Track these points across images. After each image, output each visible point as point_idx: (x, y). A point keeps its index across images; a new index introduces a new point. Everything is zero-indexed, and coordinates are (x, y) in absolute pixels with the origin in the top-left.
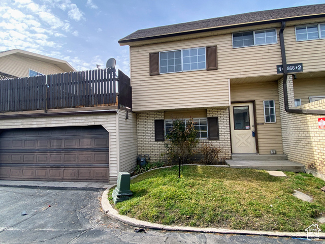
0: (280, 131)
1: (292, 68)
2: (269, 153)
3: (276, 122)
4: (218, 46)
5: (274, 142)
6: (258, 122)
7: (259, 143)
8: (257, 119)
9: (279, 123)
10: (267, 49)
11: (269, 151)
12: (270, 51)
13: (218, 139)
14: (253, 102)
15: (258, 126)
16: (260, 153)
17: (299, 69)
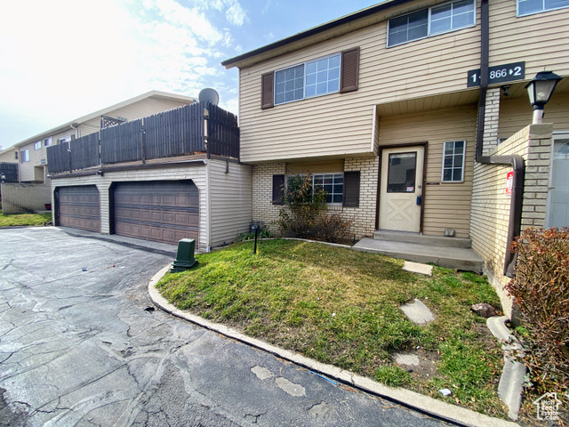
0: (468, 198)
1: (502, 74)
2: (442, 234)
3: (462, 180)
4: (362, 48)
5: (453, 216)
6: (428, 180)
7: (426, 215)
8: (428, 175)
9: (470, 183)
10: (452, 39)
11: (443, 230)
12: (457, 44)
13: (357, 206)
14: (425, 145)
15: (428, 188)
16: (425, 233)
17: (516, 74)
